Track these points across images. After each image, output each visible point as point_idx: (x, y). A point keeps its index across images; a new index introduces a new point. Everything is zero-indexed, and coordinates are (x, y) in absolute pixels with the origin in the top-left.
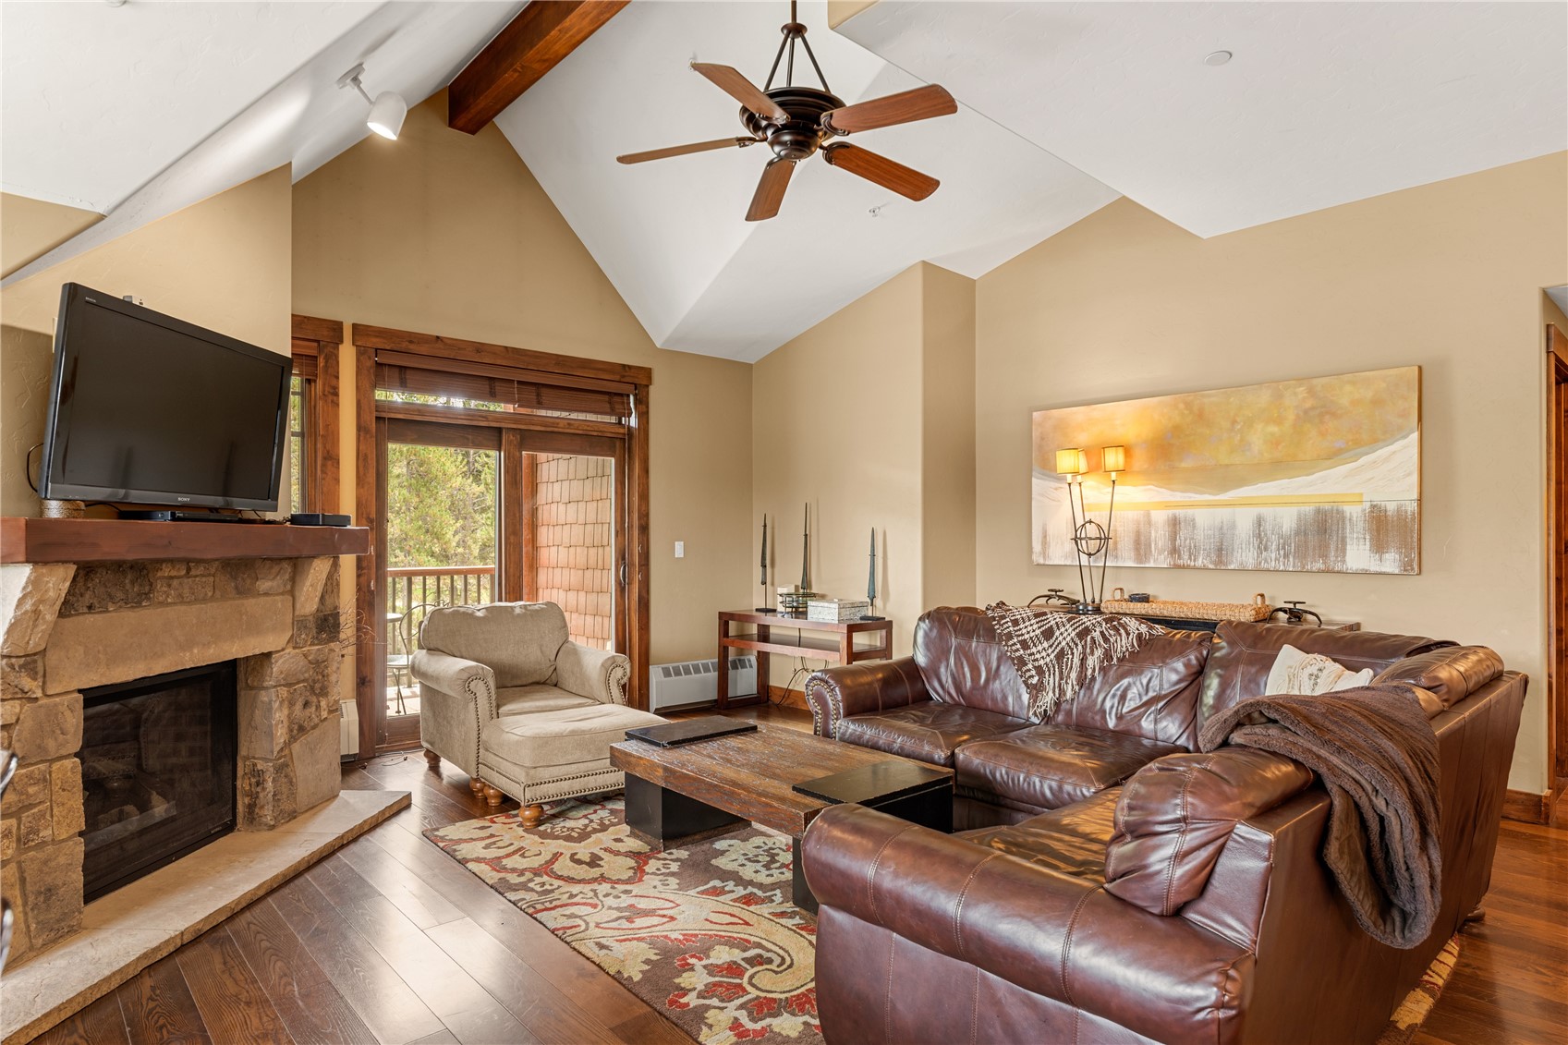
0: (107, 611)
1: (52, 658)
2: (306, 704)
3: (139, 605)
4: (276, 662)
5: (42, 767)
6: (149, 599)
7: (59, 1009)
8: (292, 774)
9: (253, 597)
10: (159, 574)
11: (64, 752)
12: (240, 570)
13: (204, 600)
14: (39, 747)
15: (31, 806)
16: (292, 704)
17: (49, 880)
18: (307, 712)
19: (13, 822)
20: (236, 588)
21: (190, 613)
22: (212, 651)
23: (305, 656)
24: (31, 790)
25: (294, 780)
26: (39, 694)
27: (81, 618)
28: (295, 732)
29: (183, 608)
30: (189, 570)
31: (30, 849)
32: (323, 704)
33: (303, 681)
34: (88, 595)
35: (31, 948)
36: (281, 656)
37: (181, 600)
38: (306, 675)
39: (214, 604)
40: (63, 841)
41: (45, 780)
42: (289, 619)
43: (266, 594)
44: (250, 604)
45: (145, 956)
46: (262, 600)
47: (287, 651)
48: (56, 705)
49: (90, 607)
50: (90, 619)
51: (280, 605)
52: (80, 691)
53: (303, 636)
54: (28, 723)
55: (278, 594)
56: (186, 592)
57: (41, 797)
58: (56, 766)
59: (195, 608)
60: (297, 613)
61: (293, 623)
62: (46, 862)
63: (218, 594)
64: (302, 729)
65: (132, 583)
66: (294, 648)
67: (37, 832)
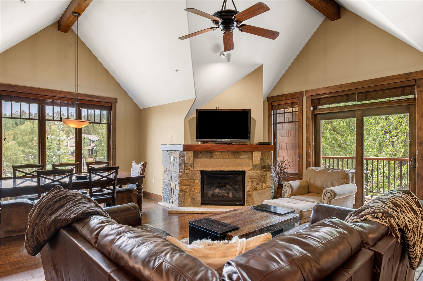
0: (204, 159)
1: (195, 165)
2: (257, 184)
3: (210, 158)
4: (247, 173)
5: (193, 180)
6: (212, 157)
7: (177, 211)
8: (253, 198)
9: (239, 159)
10: (215, 153)
11: (196, 179)
12: (236, 153)
13: (226, 159)
14: (192, 177)
15: (191, 185)
16: (253, 183)
17: (194, 197)
18: (258, 186)
19: (189, 187)
20: (234, 157)
21: (222, 161)
22: (228, 168)
23: (257, 173)
24: (191, 183)
25: (253, 199)
26: (192, 170)
27: (200, 159)
28: (253, 189)
29: (220, 160)
30: (222, 153)
31: (191, 191)
32: (264, 185)
33: (257, 178)
34: (200, 156)
35: (191, 206)
36: (248, 172)
37: (220, 158)
38: (257, 177)
39: (228, 160)
40: (197, 192)
41: (193, 182)
42: (251, 164)
43: (243, 159)
44: (238, 160)
45: (191, 211)
46: (242, 160)
47: (250, 171)
48: (195, 172)
49: (201, 158)
50: (201, 160)
51: (248, 161)
52: (200, 171)
53: (256, 169)
54: (191, 174)
55: (247, 159)
56: (221, 157)
57: (193, 185)
58: (195, 181)
59: (223, 160)
60: (253, 163)
61: (252, 165)
62: (193, 194)
63: (230, 158)
64: (255, 189)
65: (209, 155)
66: (253, 171)
67: (192, 189)
